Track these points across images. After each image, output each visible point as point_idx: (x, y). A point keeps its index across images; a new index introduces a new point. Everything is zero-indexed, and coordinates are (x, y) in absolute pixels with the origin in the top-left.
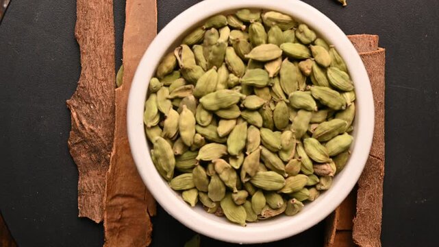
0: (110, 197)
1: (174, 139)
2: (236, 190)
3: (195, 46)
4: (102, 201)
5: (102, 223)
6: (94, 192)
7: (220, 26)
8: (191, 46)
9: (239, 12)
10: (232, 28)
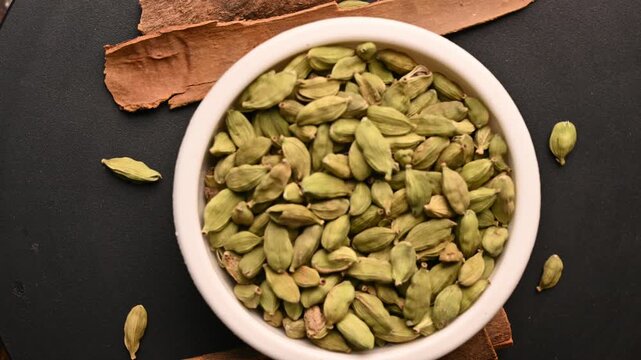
0: (182, 35)
1: (299, 97)
2: (251, 204)
3: (435, 92)
4: (170, 25)
5: (140, 34)
6: (181, 11)
7: (472, 118)
8: (432, 86)
9: (499, 138)
10: (473, 135)
